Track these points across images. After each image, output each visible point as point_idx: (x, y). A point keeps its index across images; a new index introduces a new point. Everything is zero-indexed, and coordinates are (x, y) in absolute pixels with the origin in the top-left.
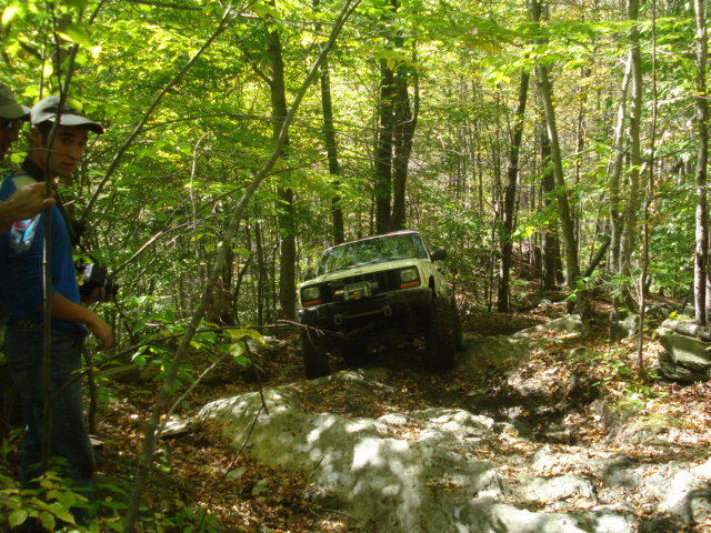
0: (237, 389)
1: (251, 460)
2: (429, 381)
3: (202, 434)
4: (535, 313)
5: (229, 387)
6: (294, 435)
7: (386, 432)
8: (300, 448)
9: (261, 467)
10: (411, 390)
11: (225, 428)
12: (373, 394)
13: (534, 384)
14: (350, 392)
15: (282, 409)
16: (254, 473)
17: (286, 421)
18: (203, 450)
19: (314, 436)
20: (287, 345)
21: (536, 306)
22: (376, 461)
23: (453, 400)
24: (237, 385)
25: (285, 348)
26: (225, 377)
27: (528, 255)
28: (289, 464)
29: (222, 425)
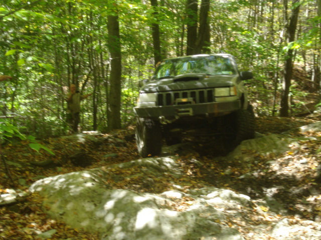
0: (66, 170)
1: (61, 224)
2: (209, 167)
3: (26, 204)
4: (310, 118)
5: (59, 169)
6: (95, 205)
7: (163, 204)
8: (99, 214)
9: (69, 229)
10: (195, 173)
11: (46, 200)
12: (164, 175)
13: (288, 171)
14: (145, 174)
15: (89, 184)
16: (61, 234)
17: (91, 194)
18: (27, 216)
19: (110, 205)
20: (109, 137)
21: (312, 112)
22: (152, 224)
23: (226, 182)
24: (66, 167)
25: (106, 140)
26: (56, 161)
27: (310, 72)
28: (90, 227)
29: (43, 198)
